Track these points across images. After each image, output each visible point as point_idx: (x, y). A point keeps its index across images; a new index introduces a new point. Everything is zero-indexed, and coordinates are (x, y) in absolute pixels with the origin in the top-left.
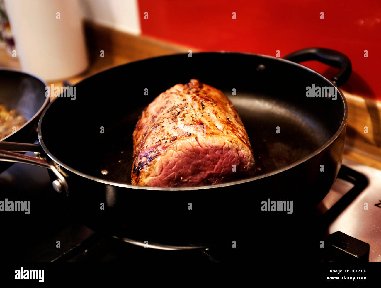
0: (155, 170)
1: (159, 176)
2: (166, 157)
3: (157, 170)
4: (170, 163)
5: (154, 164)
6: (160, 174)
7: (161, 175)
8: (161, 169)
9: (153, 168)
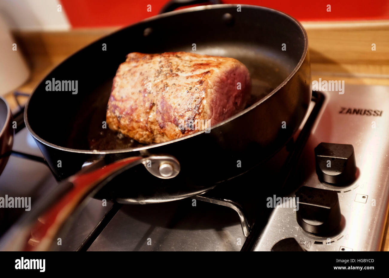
0: (207, 113)
1: (213, 117)
2: (209, 97)
3: (209, 112)
4: (214, 100)
5: (203, 108)
6: (212, 114)
7: (214, 114)
8: (211, 109)
9: (205, 112)
